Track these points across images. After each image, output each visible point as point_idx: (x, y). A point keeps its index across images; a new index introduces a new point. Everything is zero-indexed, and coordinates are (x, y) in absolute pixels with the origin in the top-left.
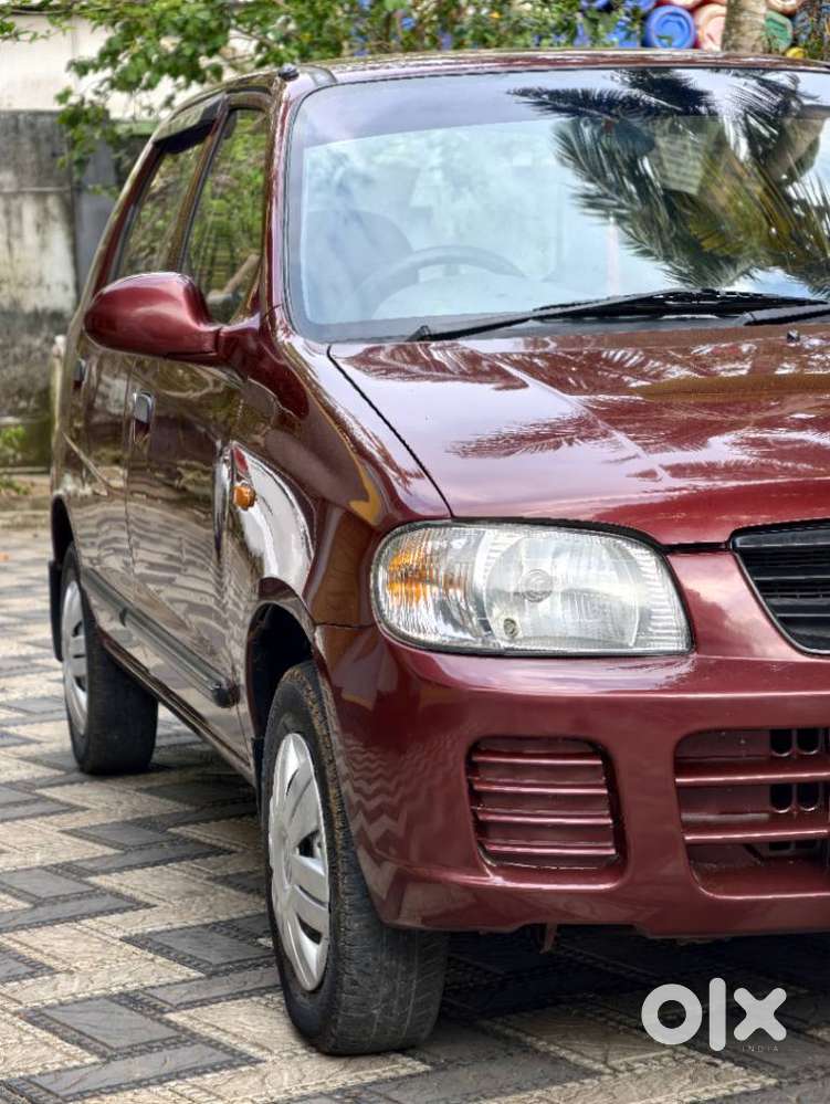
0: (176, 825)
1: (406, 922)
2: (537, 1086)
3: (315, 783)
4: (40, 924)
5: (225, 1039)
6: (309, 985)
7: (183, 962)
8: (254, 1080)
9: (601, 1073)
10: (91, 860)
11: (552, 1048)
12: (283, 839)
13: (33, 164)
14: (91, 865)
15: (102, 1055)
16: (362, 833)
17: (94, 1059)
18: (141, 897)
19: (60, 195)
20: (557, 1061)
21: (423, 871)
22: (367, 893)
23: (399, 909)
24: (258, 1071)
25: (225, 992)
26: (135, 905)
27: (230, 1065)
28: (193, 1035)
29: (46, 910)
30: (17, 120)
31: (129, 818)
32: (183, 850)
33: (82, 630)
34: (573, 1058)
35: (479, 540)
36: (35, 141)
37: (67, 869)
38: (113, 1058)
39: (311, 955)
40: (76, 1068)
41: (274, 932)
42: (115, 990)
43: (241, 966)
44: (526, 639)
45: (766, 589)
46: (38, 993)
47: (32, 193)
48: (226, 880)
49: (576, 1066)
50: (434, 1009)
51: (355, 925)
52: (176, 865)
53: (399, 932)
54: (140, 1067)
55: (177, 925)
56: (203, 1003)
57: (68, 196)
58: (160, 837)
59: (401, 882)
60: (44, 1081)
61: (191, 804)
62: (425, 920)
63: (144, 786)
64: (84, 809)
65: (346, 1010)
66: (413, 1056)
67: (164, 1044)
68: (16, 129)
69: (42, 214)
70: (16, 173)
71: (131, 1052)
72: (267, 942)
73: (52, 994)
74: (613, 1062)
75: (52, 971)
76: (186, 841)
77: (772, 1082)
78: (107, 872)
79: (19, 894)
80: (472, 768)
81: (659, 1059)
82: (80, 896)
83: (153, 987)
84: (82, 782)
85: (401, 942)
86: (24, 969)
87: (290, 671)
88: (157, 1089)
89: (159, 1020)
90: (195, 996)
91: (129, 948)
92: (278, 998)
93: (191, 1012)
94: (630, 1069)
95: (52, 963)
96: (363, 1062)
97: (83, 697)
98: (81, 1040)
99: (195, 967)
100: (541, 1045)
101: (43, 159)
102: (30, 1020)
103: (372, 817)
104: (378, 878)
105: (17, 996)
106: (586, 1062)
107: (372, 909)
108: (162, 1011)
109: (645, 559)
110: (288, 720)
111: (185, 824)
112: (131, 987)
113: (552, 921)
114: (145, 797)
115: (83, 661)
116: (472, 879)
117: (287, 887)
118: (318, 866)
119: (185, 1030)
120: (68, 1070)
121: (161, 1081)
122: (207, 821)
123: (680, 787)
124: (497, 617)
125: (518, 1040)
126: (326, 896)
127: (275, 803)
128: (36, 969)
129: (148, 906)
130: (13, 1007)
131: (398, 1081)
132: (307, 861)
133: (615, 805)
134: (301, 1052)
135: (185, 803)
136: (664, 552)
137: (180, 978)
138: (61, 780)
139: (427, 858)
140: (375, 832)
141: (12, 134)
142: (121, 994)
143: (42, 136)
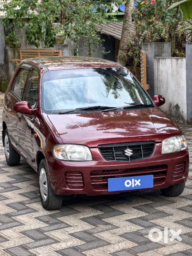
0: (24, 175)
1: (57, 194)
2: (74, 214)
3: (46, 175)
4: (6, 192)
5: (34, 208)
6: (45, 201)
7: (27, 197)
8: (38, 213)
9: (82, 212)
10: (12, 181)
11: (77, 209)
12: (41, 182)
14: (12, 182)
15: (18, 210)
16: (51, 181)
17: (17, 211)
18: (20, 187)
20: (77, 211)
21: (59, 188)
22: (52, 189)
23: (57, 192)
24: (38, 212)
25: (33, 202)
26: (19, 189)
27: (35, 212)
28: (29, 208)
29: (7, 189)
31: (17, 174)
32: (26, 179)
33: (8, 143)
34: (79, 210)
35: (66, 146)
37: (9, 183)
38: (19, 211)
39: (45, 197)
40: (14, 212)
41: (40, 193)
42: (18, 202)
43: (35, 198)
44: (72, 158)
45: (102, 152)
46: (8, 202)
48: (32, 185)
49: (79, 211)
50: (61, 204)
51: (51, 194)
52: (25, 182)
53: (56, 195)
54: (23, 212)
55: (26, 192)
56: (31, 203)
58: (22, 177)
59: (56, 188)
60: (10, 214)
61: (26, 171)
62: (60, 193)
63: (19, 168)
64: (9, 172)
65: (50, 204)
66: (59, 210)
67: (25, 209)
71: (21, 210)
72: (39, 194)
73: (9, 202)
74: (84, 211)
75: (9, 199)
76: (26, 178)
77: (103, 213)
78: (15, 183)
79: (2, 187)
80: (65, 175)
81: (90, 210)
82: (11, 187)
83: (23, 201)
84: (8, 167)
85: (57, 196)
86: (5, 198)
87: (42, 160)
88: (25, 215)
89: (25, 206)
90: (29, 202)
91: (19, 195)
92: (41, 202)
93: (29, 204)
94: (86, 211)
95: (9, 198)
96: (52, 211)
97: (9, 154)
98: (14, 208)
99: (29, 198)
100: (75, 209)
102: (7, 206)
103: (53, 179)
104: (54, 188)
105: (5, 202)
106: (81, 211)
107: (53, 192)
108: (25, 204)
109: (87, 148)
110: (42, 166)
111: (26, 175)
112: (20, 201)
113: (75, 194)
114: (19, 170)
115: (9, 148)
116: (65, 189)
117: (42, 188)
118: (46, 186)
119: (28, 207)
120: (13, 212)
121: (26, 214)
122: (29, 174)
123: (91, 177)
124: (69, 155)
125: (72, 208)
126: (47, 190)
127: (40, 177)
128: (7, 199)
129: (21, 189)
130: (4, 204)
131: (57, 213)
132: (45, 185)
133: (83, 179)
134: (44, 210)
135: (25, 171)
136: (90, 148)
137: (27, 200)
138: (5, 167)
139: (60, 186)
140: (53, 181)
142: (19, 202)
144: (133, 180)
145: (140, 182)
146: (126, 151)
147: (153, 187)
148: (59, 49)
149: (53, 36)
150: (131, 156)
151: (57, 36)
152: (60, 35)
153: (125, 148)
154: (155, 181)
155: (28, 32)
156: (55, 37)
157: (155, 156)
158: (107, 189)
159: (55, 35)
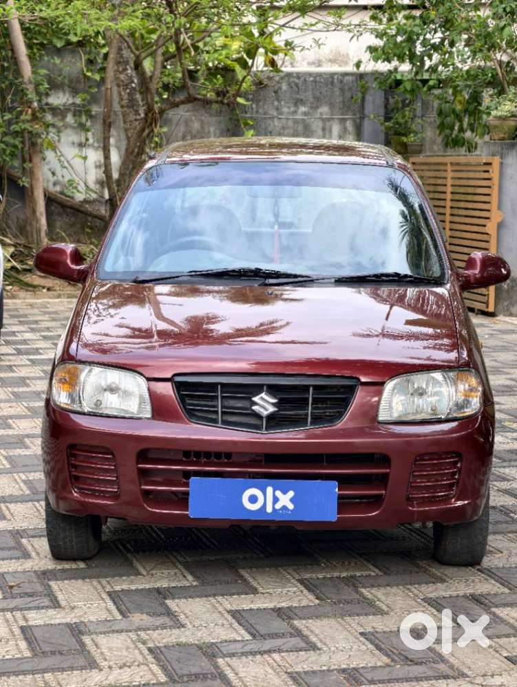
11: (138, 565)
13: (340, 103)
19: (354, 120)
24: (24, 561)
28: (21, 547)
30: (333, 78)
34: (141, 569)
36: (342, 90)
45: (181, 397)
47: (338, 119)
49: (138, 573)
57: (358, 121)
68: (332, 83)
69: (343, 130)
70: (330, 108)
74: (151, 572)
80: (70, 455)
81: (169, 572)
93: (31, 539)
94: (155, 574)
101: (346, 100)
119: (23, 545)
133: (116, 473)
136: (147, 380)
141: (330, 86)
143: (346, 88)
144: (270, 490)
145: (292, 500)
146: (256, 399)
147: (334, 521)
148: (493, 155)
149: (485, 116)
150: (271, 417)
151: (495, 117)
152: (499, 114)
153: (258, 389)
154: (344, 503)
155: (443, 111)
156: (489, 119)
157: (351, 425)
158: (186, 508)
159: (489, 114)
